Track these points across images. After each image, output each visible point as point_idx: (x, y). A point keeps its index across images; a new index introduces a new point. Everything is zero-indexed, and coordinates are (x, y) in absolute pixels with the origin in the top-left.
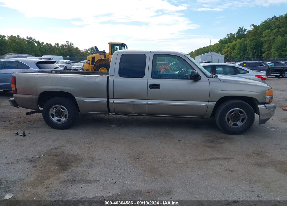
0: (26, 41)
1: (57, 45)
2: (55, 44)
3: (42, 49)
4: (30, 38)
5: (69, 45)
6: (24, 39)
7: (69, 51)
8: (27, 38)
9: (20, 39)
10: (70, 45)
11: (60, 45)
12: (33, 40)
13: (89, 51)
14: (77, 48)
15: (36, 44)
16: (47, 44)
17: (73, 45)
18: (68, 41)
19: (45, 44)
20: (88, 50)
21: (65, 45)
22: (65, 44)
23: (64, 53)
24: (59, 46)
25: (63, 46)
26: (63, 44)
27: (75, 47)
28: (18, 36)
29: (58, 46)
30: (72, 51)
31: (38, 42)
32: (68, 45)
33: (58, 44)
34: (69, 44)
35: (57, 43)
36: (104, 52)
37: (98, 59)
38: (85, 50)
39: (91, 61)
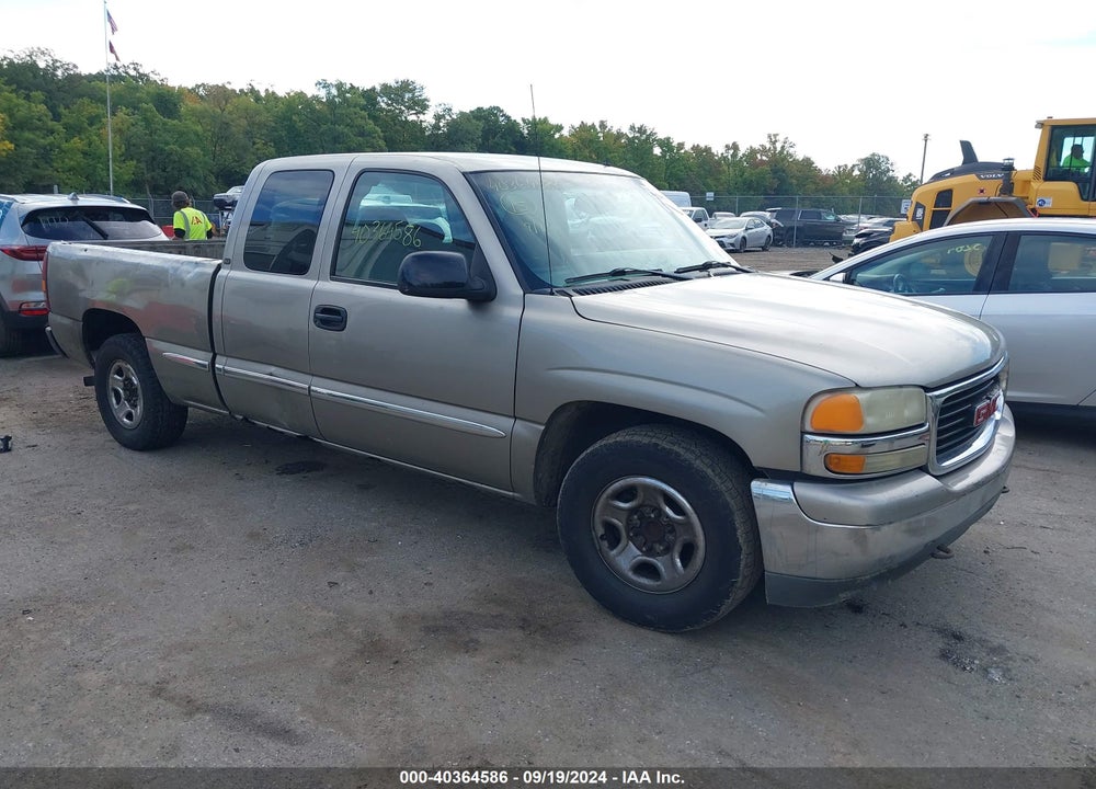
0: (628, 138)
1: (731, 152)
2: (727, 146)
3: (674, 167)
4: (642, 130)
5: (779, 149)
6: (620, 135)
7: (775, 172)
8: (632, 128)
9: (608, 135)
10: (783, 147)
11: (743, 150)
12: (648, 137)
13: (856, 172)
14: (808, 162)
15: (657, 151)
16: (696, 148)
17: (791, 151)
18: (775, 135)
19: (688, 147)
20: (854, 166)
21: (764, 150)
22: (762, 146)
23: (753, 178)
24: (740, 155)
25: (753, 152)
26: (756, 146)
27: (800, 157)
28: (603, 125)
29: (735, 155)
30: (784, 171)
31: (666, 144)
32: (775, 148)
33: (735, 147)
34: (779, 146)
35: (734, 144)
36: (1008, 168)
37: (971, 200)
38: (839, 167)
39: (930, 208)
